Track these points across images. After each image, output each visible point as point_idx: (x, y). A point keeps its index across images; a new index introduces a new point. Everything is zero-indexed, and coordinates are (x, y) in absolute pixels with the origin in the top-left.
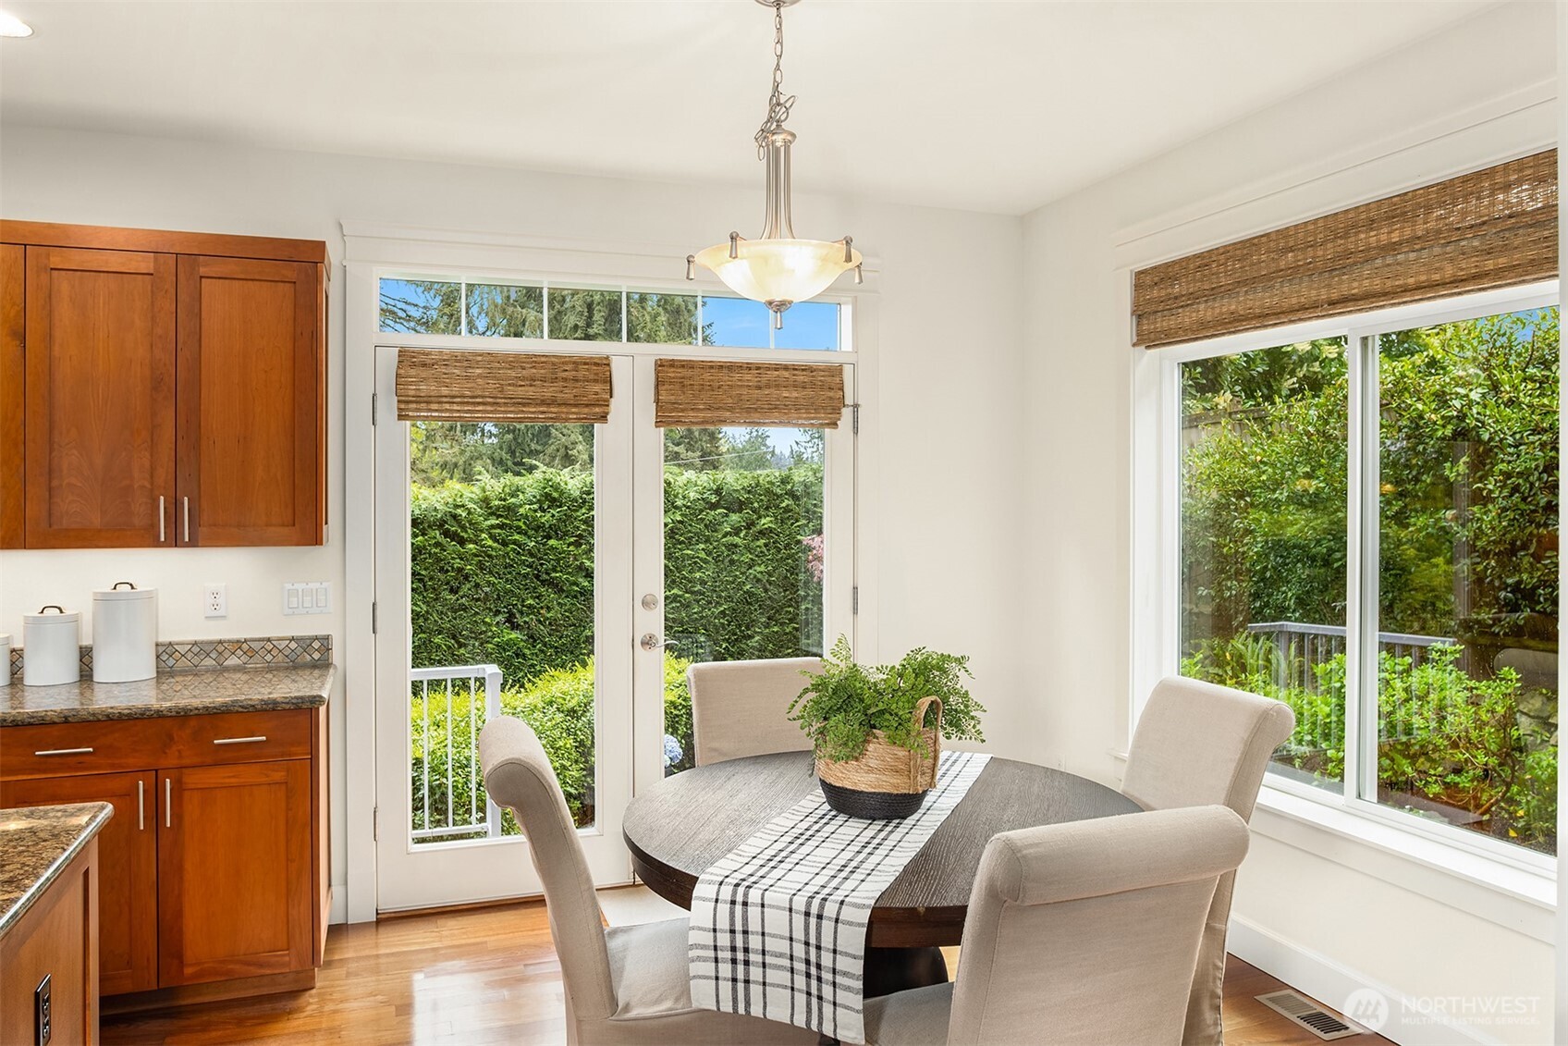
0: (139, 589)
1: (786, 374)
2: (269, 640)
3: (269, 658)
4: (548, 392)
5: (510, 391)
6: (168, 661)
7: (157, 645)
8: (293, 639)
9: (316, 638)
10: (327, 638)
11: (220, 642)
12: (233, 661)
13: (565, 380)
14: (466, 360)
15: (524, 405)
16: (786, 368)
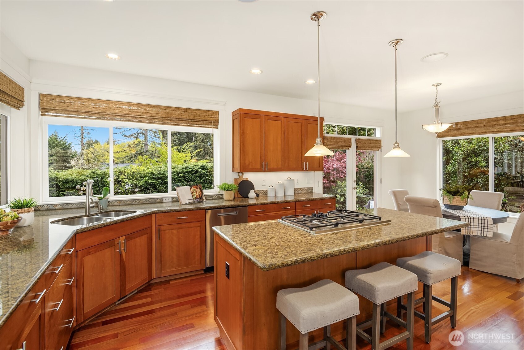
0: (292, 179)
1: (374, 141)
2: (305, 188)
3: (305, 191)
4: (343, 144)
5: (339, 144)
6: (297, 191)
7: (295, 189)
8: (308, 188)
9: (311, 188)
10: (312, 188)
11: (298, 188)
12: (300, 192)
13: (346, 142)
14: (333, 138)
15: (340, 146)
16: (374, 140)
